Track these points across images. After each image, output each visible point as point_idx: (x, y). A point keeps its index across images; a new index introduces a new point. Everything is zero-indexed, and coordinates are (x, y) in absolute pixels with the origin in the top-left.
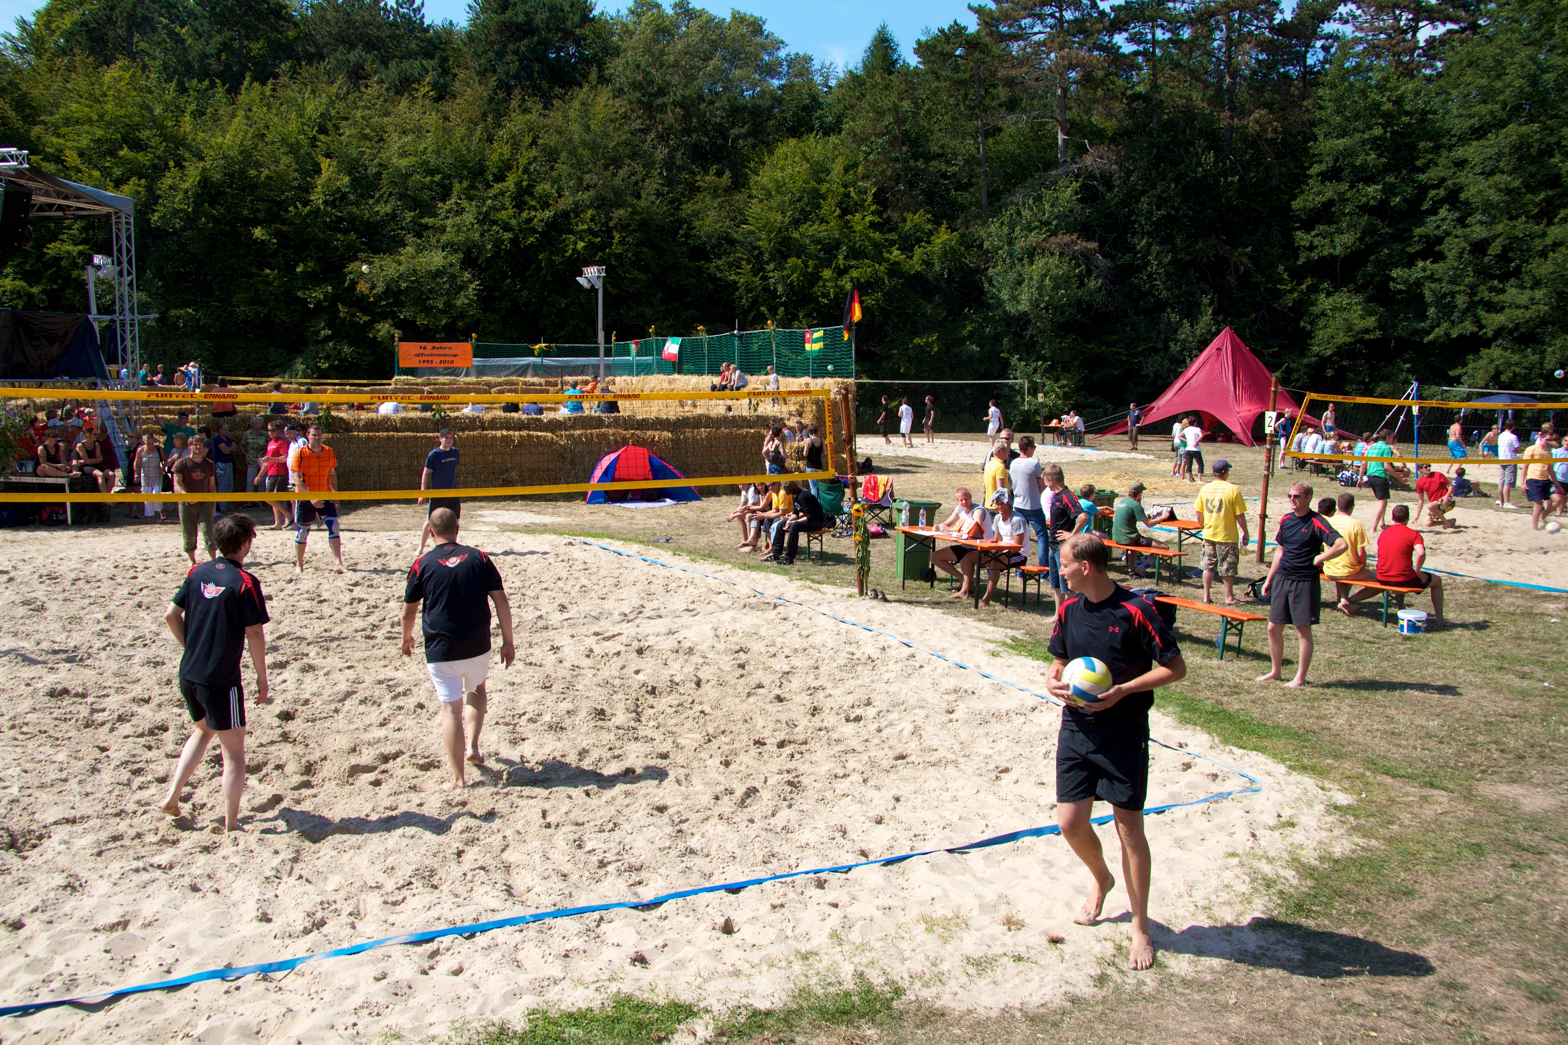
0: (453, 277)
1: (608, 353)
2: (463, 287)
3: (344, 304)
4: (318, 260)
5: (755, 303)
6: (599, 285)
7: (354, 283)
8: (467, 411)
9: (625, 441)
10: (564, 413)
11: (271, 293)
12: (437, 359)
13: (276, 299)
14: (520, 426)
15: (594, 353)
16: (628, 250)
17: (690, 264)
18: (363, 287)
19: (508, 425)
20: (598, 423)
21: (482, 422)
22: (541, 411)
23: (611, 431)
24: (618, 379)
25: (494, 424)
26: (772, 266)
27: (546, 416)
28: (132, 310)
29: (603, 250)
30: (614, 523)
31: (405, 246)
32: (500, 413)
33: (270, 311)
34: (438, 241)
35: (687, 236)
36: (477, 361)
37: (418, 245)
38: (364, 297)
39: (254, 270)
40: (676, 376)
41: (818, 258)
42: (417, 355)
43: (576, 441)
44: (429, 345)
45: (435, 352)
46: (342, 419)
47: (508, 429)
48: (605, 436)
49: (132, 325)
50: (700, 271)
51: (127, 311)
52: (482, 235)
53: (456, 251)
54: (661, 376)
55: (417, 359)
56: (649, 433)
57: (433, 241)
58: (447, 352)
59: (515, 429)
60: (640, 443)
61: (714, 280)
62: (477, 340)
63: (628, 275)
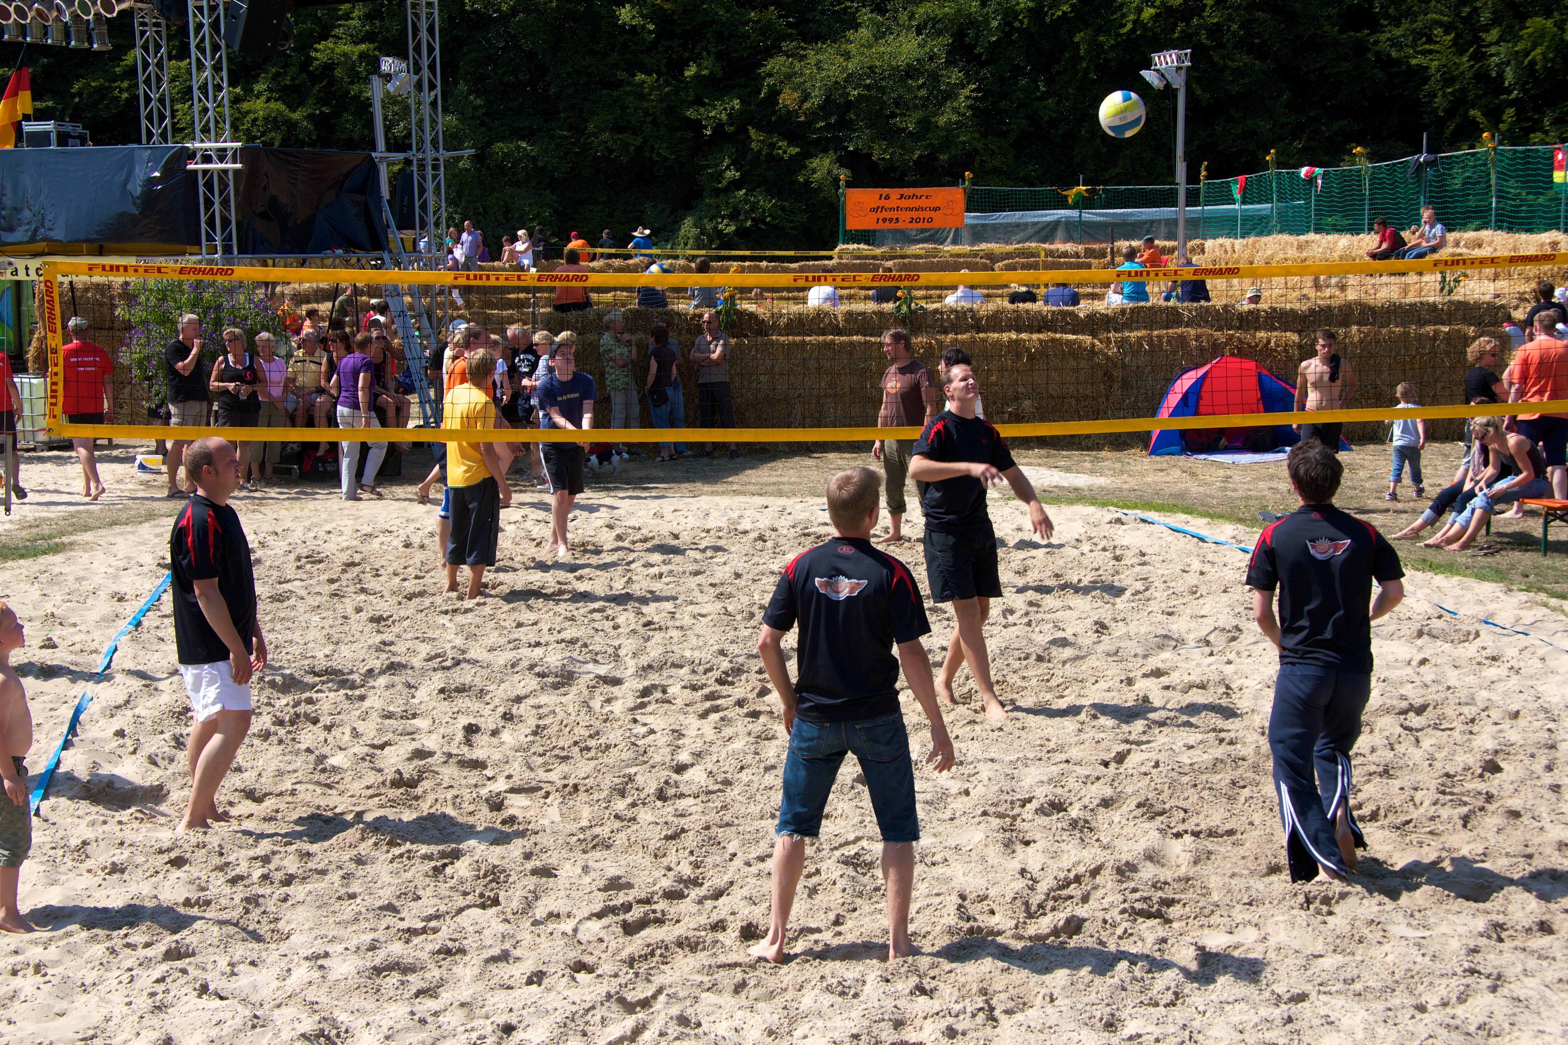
0: (934, 77)
1: (1193, 199)
2: (950, 95)
3: (759, 128)
4: (719, 56)
5: (1459, 103)
6: (1179, 82)
7: (774, 93)
8: (951, 300)
9: (1216, 349)
10: (1114, 300)
11: (647, 114)
12: (905, 216)
13: (654, 122)
14: (1040, 324)
15: (1169, 199)
17: (1344, 37)
18: (788, 98)
19: (1018, 323)
20: (1173, 318)
21: (977, 319)
22: (1075, 299)
23: (1192, 332)
24: (1209, 244)
25: (996, 322)
26: (1494, 34)
27: (1084, 308)
28: (434, 142)
29: (1187, 20)
30: (1194, 488)
31: (856, 27)
32: (1006, 304)
33: (645, 142)
34: (911, 17)
36: (971, 218)
37: (878, 25)
38: (790, 114)
39: (622, 75)
40: (1311, 236)
42: (874, 210)
43: (1135, 349)
44: (895, 193)
45: (904, 203)
46: (752, 316)
47: (1019, 330)
48: (1182, 340)
49: (435, 167)
50: (1361, 48)
51: (428, 145)
53: (940, 33)
54: (1285, 237)
55: (875, 216)
56: (1262, 334)
57: (903, 17)
58: (922, 203)
59: (1031, 329)
60: (1243, 351)
61: (1385, 62)
62: (973, 183)
63: (1230, 63)
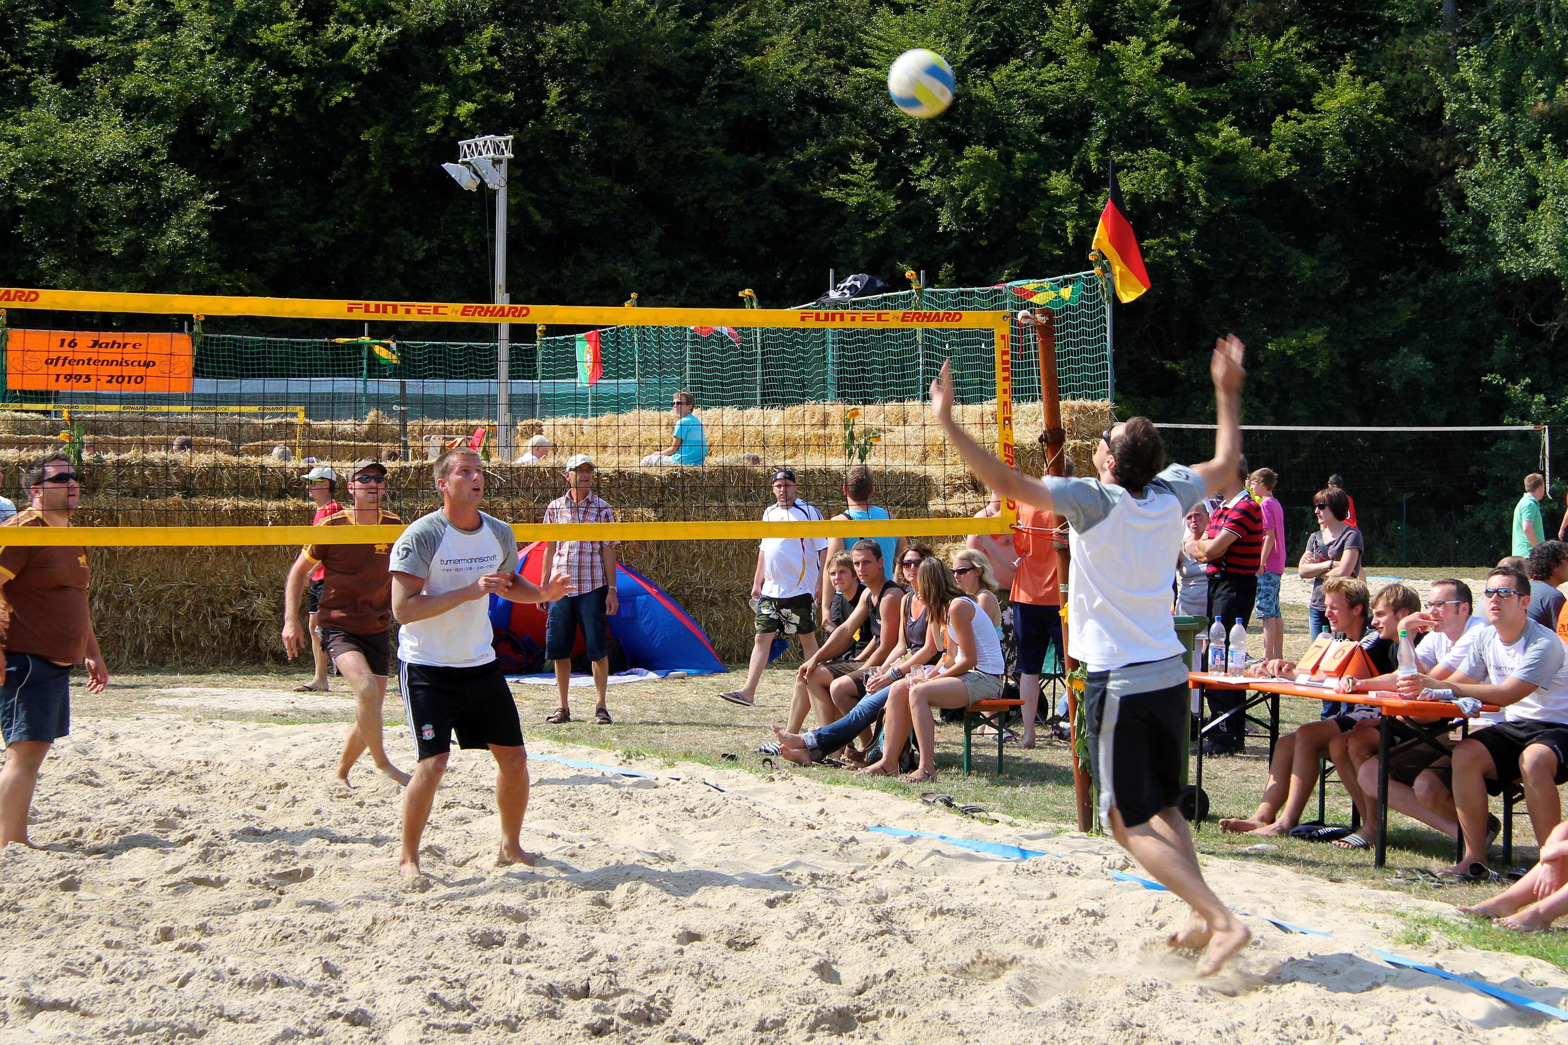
0: (150, 181)
1: (522, 370)
2: (176, 204)
6: (497, 180)
12: (101, 373)
16: (580, 125)
17: (731, 162)
24: (549, 423)
26: (926, 163)
31: (30, 101)
34: (115, 93)
35: (724, 91)
36: (205, 386)
37: (65, 101)
41: (1039, 147)
42: (52, 362)
44: (86, 338)
45: (99, 354)
50: (753, 178)
52: (224, 80)
53: (159, 118)
55: (52, 371)
57: (101, 91)
58: (130, 354)
63: (577, 185)
